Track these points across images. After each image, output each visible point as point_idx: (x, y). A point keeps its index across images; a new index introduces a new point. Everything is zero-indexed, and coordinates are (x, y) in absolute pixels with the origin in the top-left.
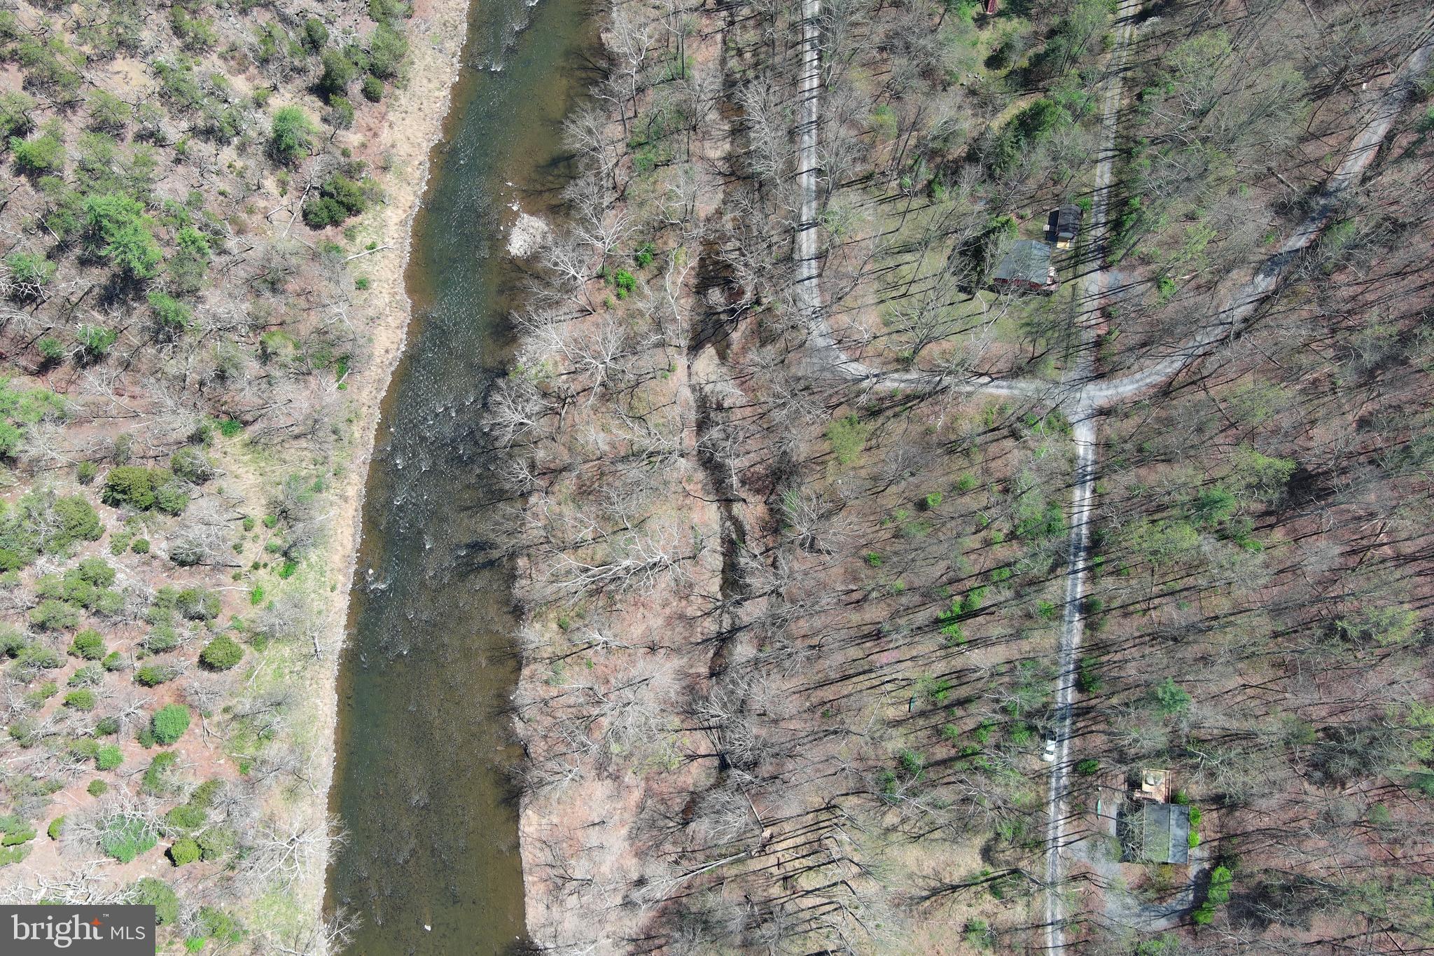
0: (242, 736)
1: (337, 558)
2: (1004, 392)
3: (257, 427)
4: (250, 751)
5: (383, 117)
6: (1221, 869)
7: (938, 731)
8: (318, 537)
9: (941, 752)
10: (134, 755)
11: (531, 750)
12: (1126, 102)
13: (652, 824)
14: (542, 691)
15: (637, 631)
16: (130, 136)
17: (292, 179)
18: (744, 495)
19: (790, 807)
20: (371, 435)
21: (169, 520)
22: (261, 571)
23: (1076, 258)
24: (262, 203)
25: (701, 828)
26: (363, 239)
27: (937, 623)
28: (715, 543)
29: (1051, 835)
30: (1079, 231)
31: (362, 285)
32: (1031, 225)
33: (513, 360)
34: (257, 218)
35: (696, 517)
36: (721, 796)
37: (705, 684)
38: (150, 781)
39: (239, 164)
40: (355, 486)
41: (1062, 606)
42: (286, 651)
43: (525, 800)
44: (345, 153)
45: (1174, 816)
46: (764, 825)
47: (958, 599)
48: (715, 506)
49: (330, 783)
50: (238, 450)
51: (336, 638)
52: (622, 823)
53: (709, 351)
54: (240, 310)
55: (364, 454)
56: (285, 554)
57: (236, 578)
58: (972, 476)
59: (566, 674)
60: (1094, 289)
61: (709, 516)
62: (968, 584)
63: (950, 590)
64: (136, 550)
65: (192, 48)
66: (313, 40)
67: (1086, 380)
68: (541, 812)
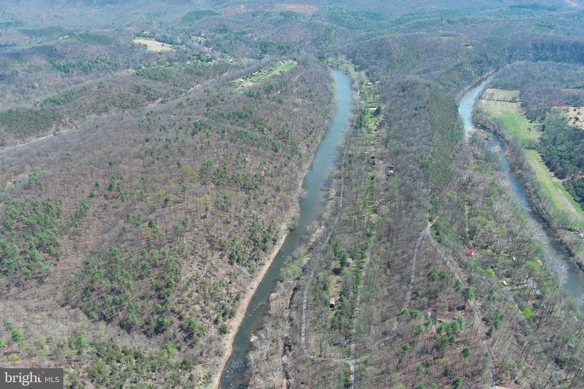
1: (215, 385)
3: (204, 364)
5: (231, 321)
8: (212, 382)
17: (216, 326)
20: (223, 367)
22: (201, 385)
23: (350, 342)
24: (211, 329)
26: (226, 338)
28: (285, 385)
30: (350, 338)
31: (224, 344)
34: (210, 331)
35: (282, 380)
39: (209, 322)
40: (219, 374)
44: (225, 325)
48: (285, 379)
55: (222, 369)
56: (206, 383)
60: (353, 346)
65: (207, 305)
66: (223, 307)
67: (352, 359)
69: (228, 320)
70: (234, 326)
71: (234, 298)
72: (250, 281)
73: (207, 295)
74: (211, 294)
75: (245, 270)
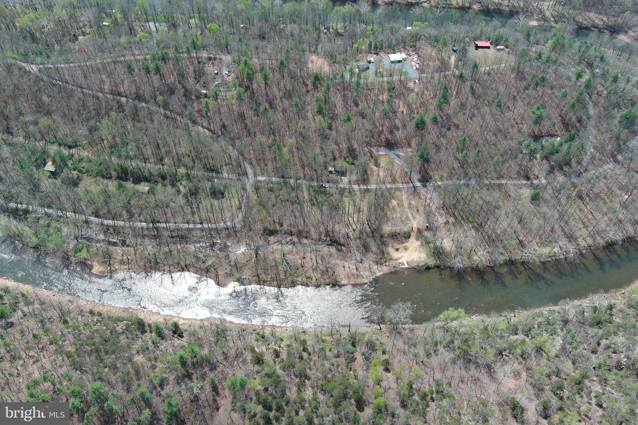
13: (344, 258)
17: (170, 337)
23: (219, 178)
29: (342, 186)
30: (213, 177)
31: (201, 327)
41: (296, 183)
52: (344, 263)
60: (227, 175)
67: (248, 177)
68: (342, 280)
71: (101, 319)
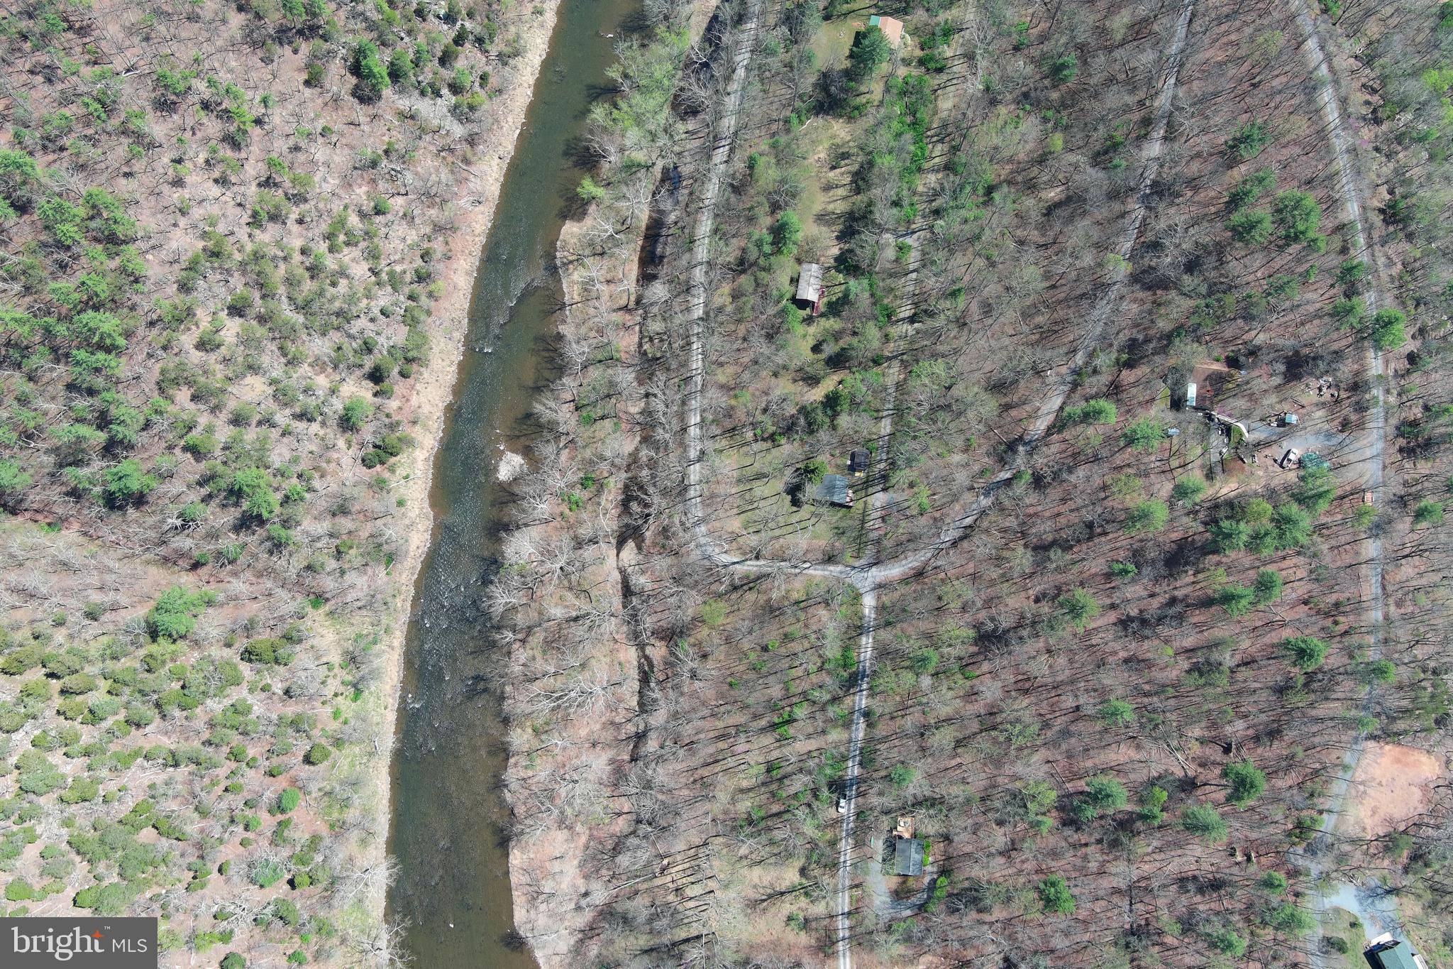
0: (330, 806)
1: (388, 687)
2: (819, 573)
3: (333, 602)
4: (335, 815)
5: (413, 387)
6: (942, 879)
7: (773, 794)
8: (375, 674)
9: (775, 808)
10: (266, 821)
11: (516, 811)
12: (902, 377)
13: (594, 858)
14: (522, 774)
15: (583, 732)
16: (254, 423)
17: (355, 438)
18: (653, 641)
19: (680, 845)
20: (409, 604)
21: (281, 669)
22: (340, 698)
23: (867, 483)
24: (335, 456)
25: (624, 860)
26: (401, 472)
27: (774, 726)
28: (634, 673)
29: (842, 859)
30: (869, 465)
31: (400, 503)
32: (839, 462)
33: (503, 553)
34: (333, 465)
35: (622, 656)
36: (633, 841)
37: (627, 767)
38: (278, 837)
39: (321, 433)
40: (398, 639)
41: (852, 713)
42: (357, 750)
43: (512, 844)
44: (388, 416)
45: (914, 847)
46: (662, 857)
47: (788, 709)
48: (634, 648)
49: (386, 834)
50: (322, 618)
51: (388, 740)
52: (575, 857)
53: (631, 545)
54: (323, 527)
55: (404, 618)
56: (355, 686)
57: (323, 703)
58: (797, 629)
59: (538, 761)
60: (878, 504)
61: (630, 655)
62: (794, 700)
63: (783, 703)
64: (263, 690)
65: (292, 362)
66: (368, 348)
67: (871, 565)
68: (523, 851)
69: (400, 387)
70: (426, 409)
71: (408, 278)
72: (466, 161)
73: (287, 312)
74: (304, 307)
75: (434, 111)
